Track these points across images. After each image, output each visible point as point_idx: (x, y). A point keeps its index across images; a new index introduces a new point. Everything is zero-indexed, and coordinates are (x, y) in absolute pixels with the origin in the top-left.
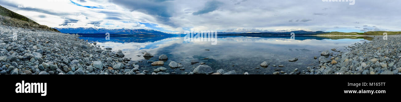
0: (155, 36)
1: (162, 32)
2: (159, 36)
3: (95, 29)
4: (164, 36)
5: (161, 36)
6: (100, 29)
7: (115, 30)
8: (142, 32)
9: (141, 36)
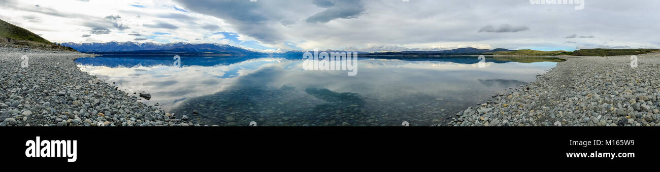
0: (230, 55)
1: (244, 49)
2: (237, 55)
3: (136, 44)
4: (245, 55)
5: (242, 55)
6: (143, 44)
7: (168, 45)
8: (209, 49)
9: (207, 55)
